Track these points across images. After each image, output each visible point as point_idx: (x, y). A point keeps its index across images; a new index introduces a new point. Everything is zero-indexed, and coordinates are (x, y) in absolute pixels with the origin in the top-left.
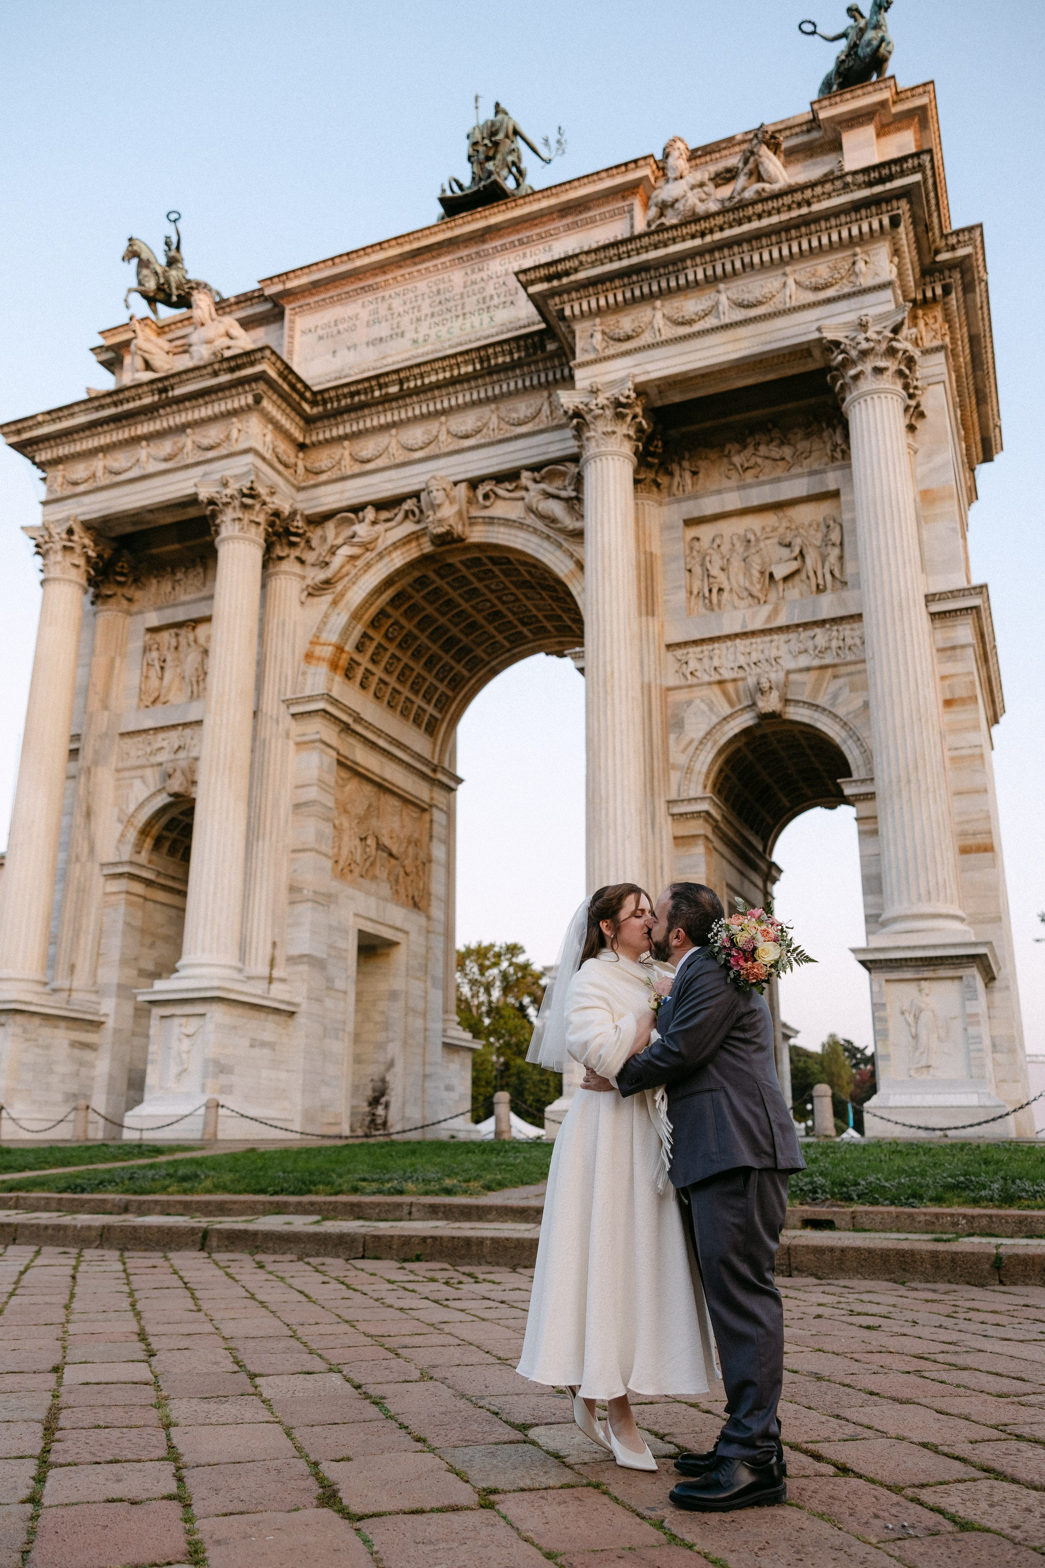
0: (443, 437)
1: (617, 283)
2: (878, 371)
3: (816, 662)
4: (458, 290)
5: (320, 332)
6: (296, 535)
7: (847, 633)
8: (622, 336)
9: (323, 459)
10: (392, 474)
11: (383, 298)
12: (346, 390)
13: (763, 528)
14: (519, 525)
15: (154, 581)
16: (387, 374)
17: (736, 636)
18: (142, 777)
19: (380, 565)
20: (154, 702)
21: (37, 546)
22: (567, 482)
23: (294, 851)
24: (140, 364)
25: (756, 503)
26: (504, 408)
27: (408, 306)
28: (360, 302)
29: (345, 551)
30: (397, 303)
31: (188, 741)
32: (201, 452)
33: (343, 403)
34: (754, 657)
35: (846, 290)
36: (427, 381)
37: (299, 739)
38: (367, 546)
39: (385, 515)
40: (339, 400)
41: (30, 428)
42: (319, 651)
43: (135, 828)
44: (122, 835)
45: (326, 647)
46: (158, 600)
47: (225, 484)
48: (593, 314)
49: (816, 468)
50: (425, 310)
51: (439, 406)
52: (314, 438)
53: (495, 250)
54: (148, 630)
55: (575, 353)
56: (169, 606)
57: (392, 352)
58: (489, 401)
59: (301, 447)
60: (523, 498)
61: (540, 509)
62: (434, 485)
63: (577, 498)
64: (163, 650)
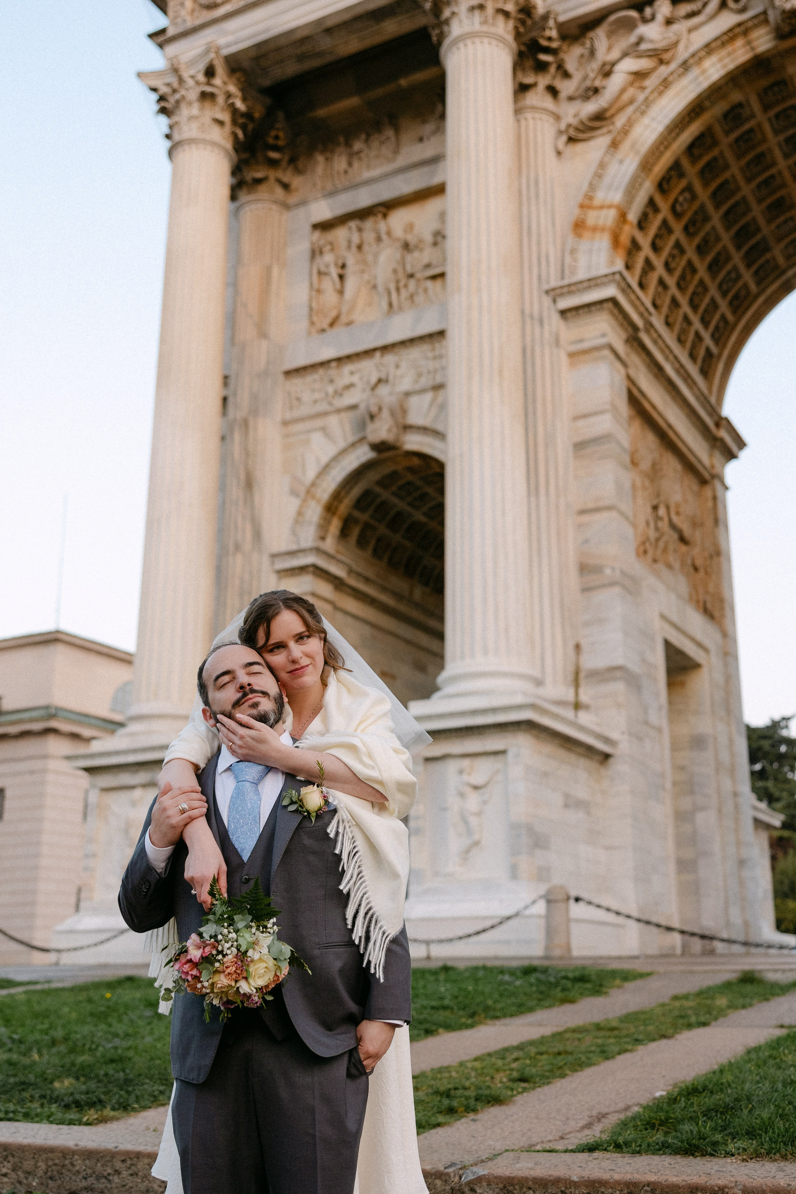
6: (547, 50)
15: (320, 158)
18: (323, 429)
19: (685, 81)
20: (332, 325)
21: (160, 99)
23: (583, 512)
29: (629, 65)
31: (392, 370)
37: (574, 348)
38: (660, 56)
39: (686, 9)
42: (592, 218)
43: (318, 501)
44: (300, 513)
45: (604, 212)
46: (328, 182)
54: (316, 227)
56: (346, 189)
64: (340, 252)
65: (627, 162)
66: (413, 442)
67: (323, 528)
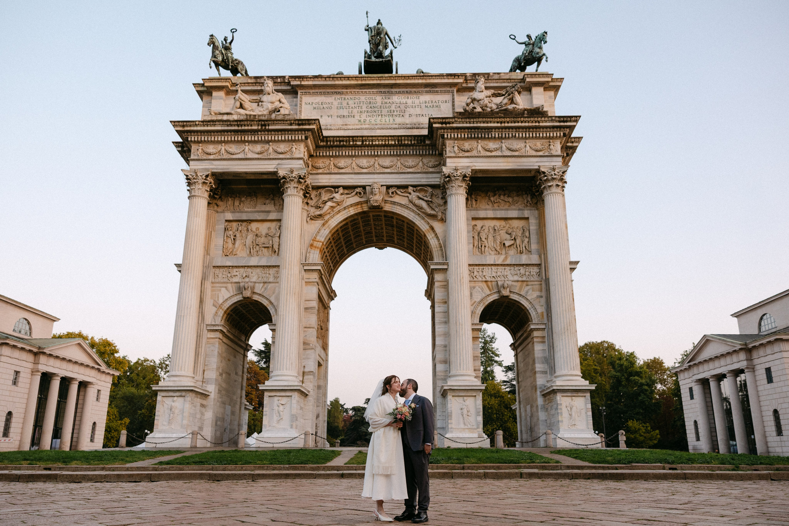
0: (376, 165)
1: (466, 131)
2: (558, 185)
3: (520, 279)
4: (379, 104)
5: (314, 106)
6: (308, 193)
7: (532, 270)
8: (466, 150)
9: (320, 163)
10: (353, 176)
11: (345, 99)
12: (338, 139)
13: (500, 226)
14: (407, 208)
15: (230, 199)
16: (357, 137)
17: (492, 265)
18: (226, 287)
19: (344, 213)
20: (230, 254)
21: (187, 179)
23: (305, 327)
24: (238, 105)
25: (499, 216)
26: (403, 160)
27: (356, 105)
28: (334, 97)
29: (330, 204)
30: (351, 102)
31: (250, 274)
32: (276, 154)
33: (335, 143)
34: (499, 274)
35: (547, 154)
36: (374, 143)
37: (308, 280)
38: (338, 204)
39: (346, 191)
40: (334, 142)
41: (190, 126)
42: (315, 244)
43: (223, 310)
44: (216, 312)
45: (319, 243)
46: (232, 208)
47: (292, 172)
48: (455, 139)
49: (521, 208)
50: (364, 109)
51: (376, 153)
52: (318, 154)
53: (396, 92)
54: (226, 221)
55: (446, 151)
56: (238, 212)
57: (349, 123)
58: (397, 155)
59: (311, 156)
60: (408, 197)
61: (416, 203)
62: (376, 186)
63: (431, 201)
64: (234, 231)
65: (327, 230)
66: (256, 298)
67: (222, 318)
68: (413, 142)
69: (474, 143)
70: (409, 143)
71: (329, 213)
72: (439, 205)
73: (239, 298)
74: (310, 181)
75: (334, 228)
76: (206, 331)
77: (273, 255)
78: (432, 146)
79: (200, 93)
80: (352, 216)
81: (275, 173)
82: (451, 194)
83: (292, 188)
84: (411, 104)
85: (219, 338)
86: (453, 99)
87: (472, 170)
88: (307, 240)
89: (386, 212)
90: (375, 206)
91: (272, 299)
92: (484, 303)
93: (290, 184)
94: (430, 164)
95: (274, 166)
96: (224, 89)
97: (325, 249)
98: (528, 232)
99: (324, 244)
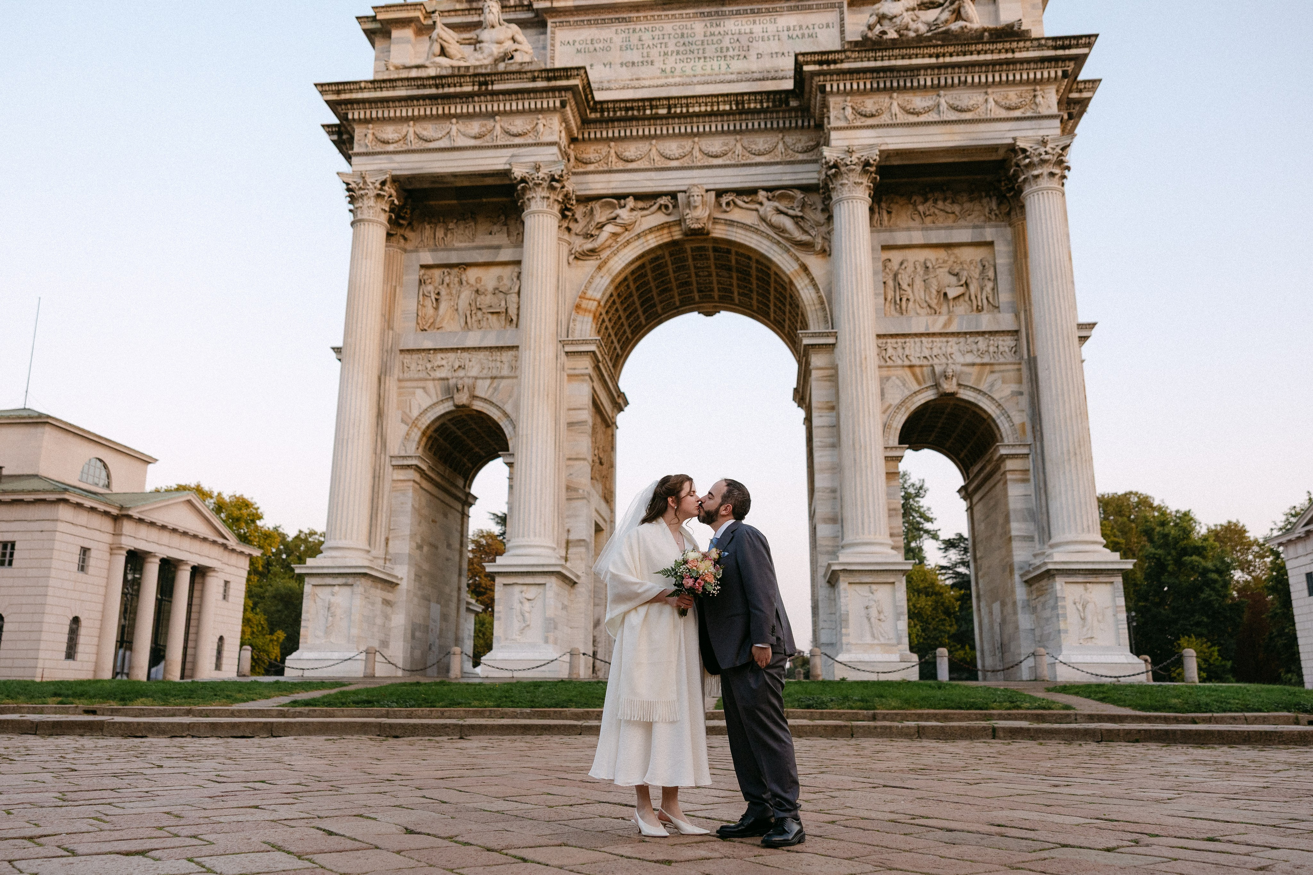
0: (696, 153)
1: (868, 75)
2: (1052, 175)
3: (978, 361)
4: (699, 37)
5: (577, 46)
7: (1000, 343)
8: (868, 113)
9: (591, 152)
10: (653, 175)
11: (634, 31)
12: (622, 105)
13: (937, 259)
14: (756, 231)
15: (428, 226)
16: (659, 99)
17: (922, 335)
18: (424, 388)
19: (637, 243)
20: (430, 327)
21: (348, 190)
22: (795, 205)
23: (570, 459)
24: (437, 49)
25: (934, 241)
26: (746, 140)
27: (657, 41)
28: (614, 29)
29: (609, 229)
30: (646, 36)
32: (506, 136)
33: (618, 114)
34: (936, 351)
35: (1029, 114)
36: (691, 110)
37: (572, 372)
38: (626, 228)
39: (640, 204)
40: (615, 111)
41: (351, 91)
42: (584, 304)
43: (419, 429)
44: (407, 434)
45: (591, 302)
46: (431, 243)
47: (537, 168)
48: (846, 93)
49: (977, 223)
50: (671, 47)
51: (695, 130)
52: (586, 136)
53: (732, 13)
54: (423, 267)
55: (829, 118)
56: (443, 250)
57: (643, 76)
58: (735, 132)
59: (573, 140)
60: (757, 210)
61: (773, 220)
62: (695, 191)
63: (802, 217)
64: (436, 285)
65: (605, 278)
66: (478, 406)
67: (419, 443)
68: (765, 105)
69: (883, 100)
70: (758, 106)
71: (610, 246)
72: (819, 224)
73: (448, 407)
74: (572, 185)
75: (620, 273)
76: (391, 468)
77: (508, 327)
78: (803, 111)
79: (370, 34)
80: (652, 251)
81: (507, 173)
82: (840, 200)
83: (538, 199)
84: (761, 35)
85: (414, 481)
86: (842, 20)
87: (881, 152)
88: (570, 297)
89: (716, 240)
90: (694, 230)
91: (508, 408)
92: (908, 408)
93: (535, 192)
94: (799, 146)
95: (504, 160)
96: (413, 24)
97: (604, 315)
98: (992, 269)
99: (602, 303)
